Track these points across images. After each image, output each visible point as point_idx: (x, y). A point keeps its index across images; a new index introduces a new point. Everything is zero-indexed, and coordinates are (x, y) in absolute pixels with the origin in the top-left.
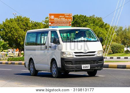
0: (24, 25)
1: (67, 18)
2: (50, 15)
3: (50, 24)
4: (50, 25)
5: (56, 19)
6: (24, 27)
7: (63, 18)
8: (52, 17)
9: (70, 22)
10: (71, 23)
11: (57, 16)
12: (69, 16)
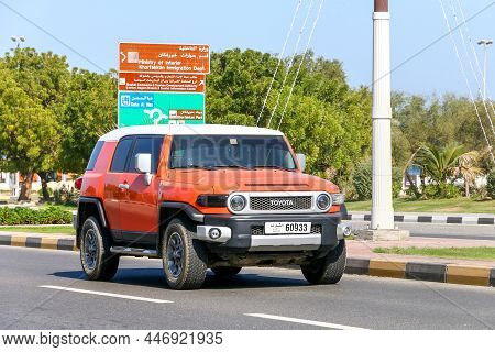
0: (44, 84)
1: (191, 62)
2: (125, 47)
3: (123, 81)
4: (123, 87)
5: (147, 65)
6: (44, 93)
7: (173, 60)
8: (132, 57)
9: (200, 77)
10: (203, 82)
11: (149, 51)
12: (197, 52)
